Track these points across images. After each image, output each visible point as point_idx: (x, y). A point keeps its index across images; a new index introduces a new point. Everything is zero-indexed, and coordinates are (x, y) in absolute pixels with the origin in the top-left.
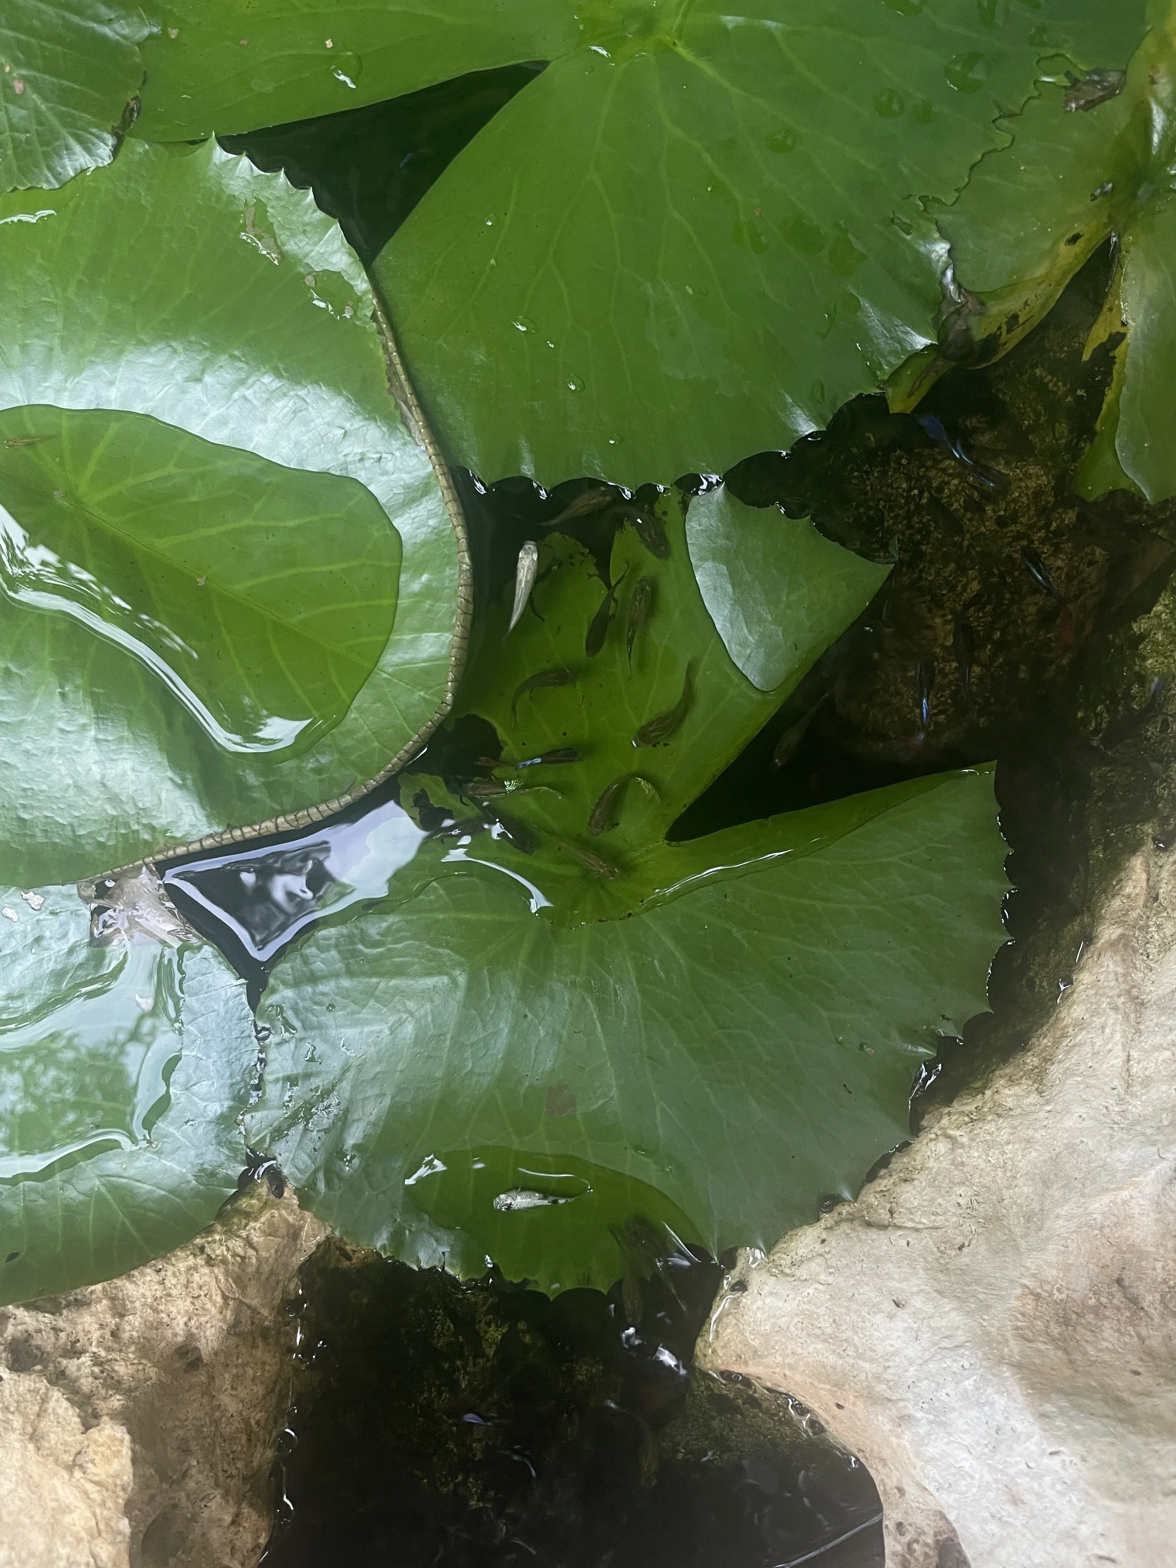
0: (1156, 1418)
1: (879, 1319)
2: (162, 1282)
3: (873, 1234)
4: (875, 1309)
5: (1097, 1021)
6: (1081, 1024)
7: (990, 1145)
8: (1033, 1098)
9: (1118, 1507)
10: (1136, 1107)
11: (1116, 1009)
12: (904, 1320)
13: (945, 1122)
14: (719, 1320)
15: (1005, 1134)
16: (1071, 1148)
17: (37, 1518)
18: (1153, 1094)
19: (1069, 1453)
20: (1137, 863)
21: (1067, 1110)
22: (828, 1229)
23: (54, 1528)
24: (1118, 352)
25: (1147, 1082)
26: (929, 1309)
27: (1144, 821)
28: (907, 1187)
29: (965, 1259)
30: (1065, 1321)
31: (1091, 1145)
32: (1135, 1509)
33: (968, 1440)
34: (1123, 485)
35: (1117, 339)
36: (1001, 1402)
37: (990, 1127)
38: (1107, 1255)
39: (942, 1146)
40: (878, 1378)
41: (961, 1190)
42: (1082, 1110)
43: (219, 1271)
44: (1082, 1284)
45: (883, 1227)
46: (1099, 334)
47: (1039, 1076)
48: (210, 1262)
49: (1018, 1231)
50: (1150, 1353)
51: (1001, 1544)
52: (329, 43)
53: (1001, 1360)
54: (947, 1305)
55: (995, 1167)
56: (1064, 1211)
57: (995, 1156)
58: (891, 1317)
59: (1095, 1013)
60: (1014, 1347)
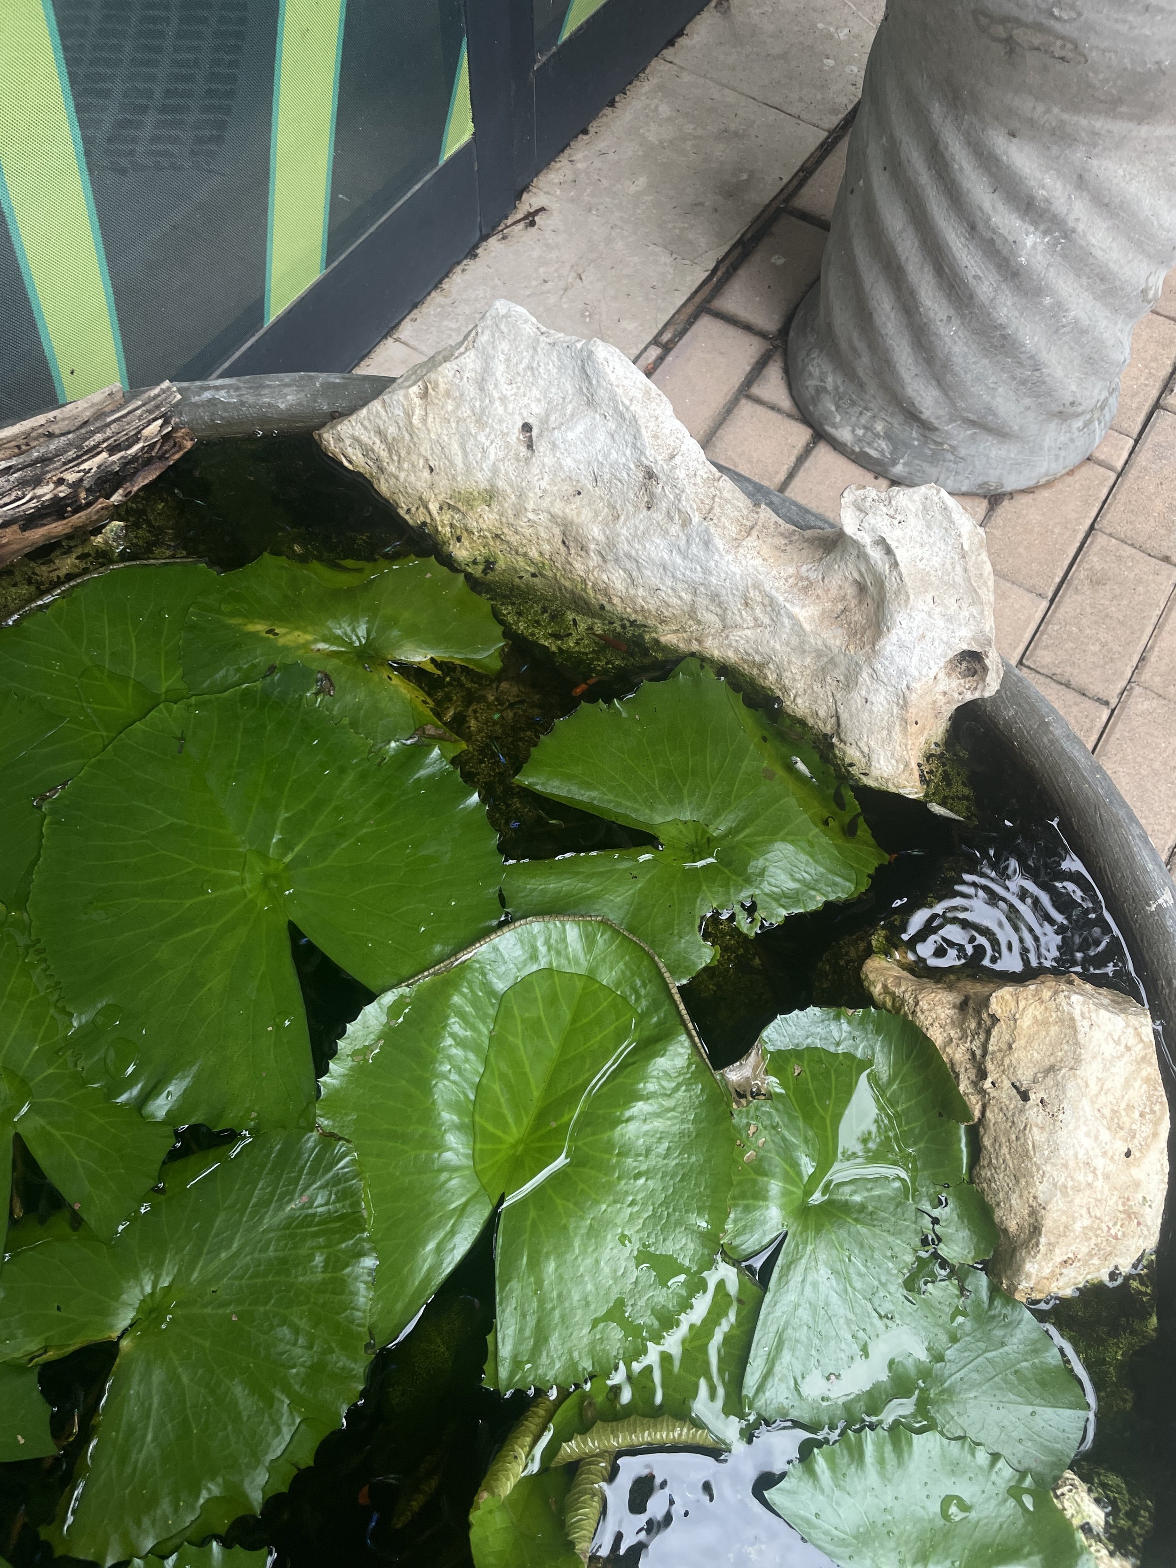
0: (879, 593)
1: (875, 709)
2: (932, 1025)
3: (842, 721)
4: (871, 711)
5: (734, 644)
6: (736, 651)
7: (794, 680)
8: (771, 666)
9: (912, 597)
10: (767, 621)
11: (727, 636)
12: (872, 698)
13: (788, 703)
14: (897, 787)
15: (789, 674)
16: (788, 644)
17: (1044, 1033)
18: (761, 616)
19: (898, 618)
20: (663, 639)
21: (773, 649)
22: (845, 744)
23: (1045, 1023)
24: (439, 660)
25: (756, 619)
26: (864, 688)
27: (643, 639)
28: (820, 713)
29: (842, 678)
30: (855, 634)
31: (785, 636)
32: (911, 591)
33: (907, 659)
34: (497, 654)
35: (433, 660)
36: (888, 648)
37: (787, 681)
38: (826, 623)
39: (799, 701)
40: (898, 704)
41: (815, 688)
42: (772, 642)
43: (920, 997)
44: (840, 631)
45: (838, 718)
46: (430, 668)
47: (761, 666)
48: (917, 1004)
49: (825, 659)
50: (860, 602)
51: (941, 640)
52: (270, 1029)
53: (873, 651)
54: (861, 679)
55: (803, 676)
56: (813, 641)
57: (798, 677)
58: (872, 703)
59: (730, 645)
60: (868, 648)
